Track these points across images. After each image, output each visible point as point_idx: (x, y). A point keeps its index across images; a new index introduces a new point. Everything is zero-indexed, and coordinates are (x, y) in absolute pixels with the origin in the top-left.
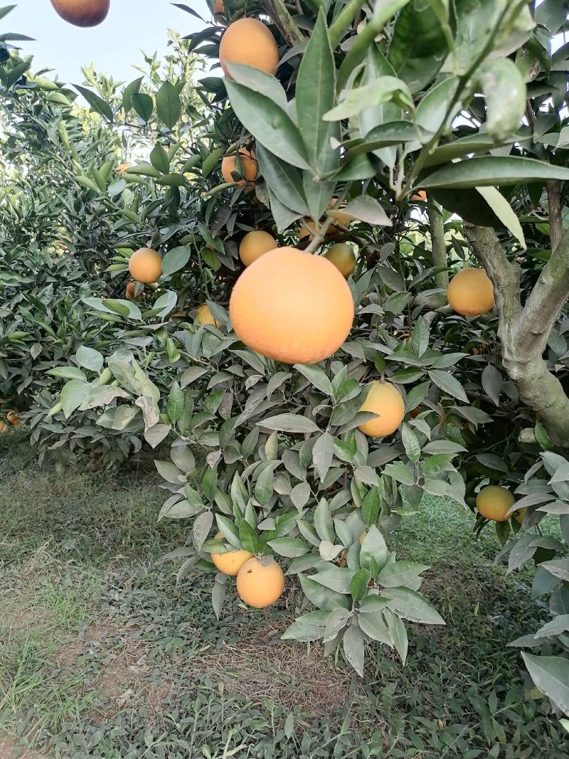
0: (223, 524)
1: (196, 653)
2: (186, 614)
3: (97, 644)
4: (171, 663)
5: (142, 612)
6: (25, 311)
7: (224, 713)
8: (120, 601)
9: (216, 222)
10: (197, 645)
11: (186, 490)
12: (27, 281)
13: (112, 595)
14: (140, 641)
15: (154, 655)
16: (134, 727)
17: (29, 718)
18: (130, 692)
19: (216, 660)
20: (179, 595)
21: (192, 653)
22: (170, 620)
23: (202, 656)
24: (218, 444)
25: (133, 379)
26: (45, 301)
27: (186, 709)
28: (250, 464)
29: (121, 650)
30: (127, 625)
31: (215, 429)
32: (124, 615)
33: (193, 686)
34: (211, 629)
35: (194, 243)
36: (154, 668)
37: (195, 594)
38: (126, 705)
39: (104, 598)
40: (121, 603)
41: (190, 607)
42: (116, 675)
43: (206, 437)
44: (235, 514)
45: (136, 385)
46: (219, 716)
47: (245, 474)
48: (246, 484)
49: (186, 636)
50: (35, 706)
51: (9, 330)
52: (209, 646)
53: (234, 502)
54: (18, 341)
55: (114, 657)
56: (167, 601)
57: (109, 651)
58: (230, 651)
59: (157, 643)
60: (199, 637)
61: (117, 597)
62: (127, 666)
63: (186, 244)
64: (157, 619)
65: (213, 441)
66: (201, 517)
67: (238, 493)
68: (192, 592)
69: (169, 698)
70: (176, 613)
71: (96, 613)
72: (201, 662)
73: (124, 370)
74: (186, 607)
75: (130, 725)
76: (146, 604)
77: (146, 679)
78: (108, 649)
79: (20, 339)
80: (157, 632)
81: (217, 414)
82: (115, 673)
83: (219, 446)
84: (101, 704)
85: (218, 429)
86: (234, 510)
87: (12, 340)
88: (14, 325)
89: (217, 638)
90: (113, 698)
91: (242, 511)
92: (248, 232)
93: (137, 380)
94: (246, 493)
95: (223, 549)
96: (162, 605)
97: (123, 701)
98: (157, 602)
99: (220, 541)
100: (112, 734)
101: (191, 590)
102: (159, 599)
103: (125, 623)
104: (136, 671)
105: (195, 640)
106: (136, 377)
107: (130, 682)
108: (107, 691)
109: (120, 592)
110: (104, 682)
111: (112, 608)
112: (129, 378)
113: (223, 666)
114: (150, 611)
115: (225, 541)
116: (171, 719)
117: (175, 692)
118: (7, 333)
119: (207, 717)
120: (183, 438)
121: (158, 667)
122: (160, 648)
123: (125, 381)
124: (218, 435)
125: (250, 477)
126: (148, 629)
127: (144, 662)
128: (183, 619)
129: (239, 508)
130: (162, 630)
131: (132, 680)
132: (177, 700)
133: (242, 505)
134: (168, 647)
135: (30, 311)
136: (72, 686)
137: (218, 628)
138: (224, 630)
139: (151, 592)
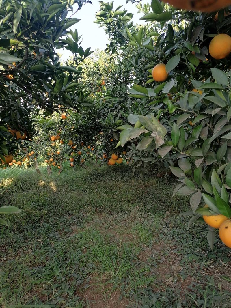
0: (207, 200)
1: (205, 264)
2: (199, 243)
3: (157, 252)
4: (192, 267)
5: (177, 240)
6: (122, 112)
7: (222, 301)
8: (167, 233)
9: (193, 37)
10: (205, 260)
11: (185, 180)
12: (121, 100)
13: (164, 230)
14: (177, 254)
15: (184, 262)
16: (173, 298)
17: (127, 282)
18: (171, 278)
19: (216, 269)
20: (195, 233)
21: (203, 264)
22: (191, 245)
23: (208, 266)
24: (202, 155)
25: (151, 124)
26: (128, 106)
27: (200, 294)
28: (223, 165)
29: (168, 257)
30: (171, 245)
31: (199, 147)
32: (169, 240)
33: (204, 282)
34: (213, 253)
35: (183, 53)
36: (184, 268)
37: (204, 234)
38: (169, 285)
39: (161, 231)
40: (168, 235)
41: (201, 240)
42: (164, 269)
43: (195, 151)
44: (214, 194)
45: (153, 127)
46: (219, 302)
47: (219, 170)
48: (220, 176)
49: (199, 255)
50: (129, 277)
51: (116, 120)
52: (212, 262)
53: (213, 187)
54: (119, 124)
55: (165, 260)
56: (190, 236)
57: (162, 257)
58: (224, 266)
59: (185, 256)
60: (207, 256)
61: (166, 231)
62: (170, 265)
63: (178, 54)
64: (184, 244)
65: (199, 153)
66: (194, 195)
67: (216, 182)
68: (202, 233)
69: (191, 286)
70: (194, 242)
71: (157, 238)
72: (208, 269)
73: (147, 120)
74: (199, 240)
75: (171, 296)
76: (179, 236)
77: (179, 274)
78: (162, 255)
79: (120, 123)
80: (185, 251)
81: (199, 137)
82: (164, 268)
83: (203, 156)
84: (158, 283)
85: (201, 146)
86: (213, 191)
87: (117, 124)
88: (118, 118)
89: (216, 258)
90: (163, 280)
91: (219, 192)
92: (213, 37)
93: (154, 124)
94: (220, 182)
95: (209, 214)
96: (187, 238)
97: (168, 283)
98: (185, 235)
99: (207, 208)
100: (162, 299)
101: (202, 231)
102: (185, 234)
103: (170, 244)
104: (175, 269)
105: (204, 257)
106: (153, 123)
107: (171, 274)
108: (160, 276)
109: (168, 229)
110: (159, 272)
111: (164, 236)
112: (149, 124)
113: (221, 274)
114: (181, 240)
115: (209, 209)
116: (192, 298)
117: (194, 283)
118: (115, 121)
119: (212, 302)
120: (182, 153)
121: (186, 269)
122: (186, 259)
123: (147, 125)
124: (201, 150)
125: (223, 172)
126: (181, 248)
127: (178, 265)
128: (197, 246)
129: (217, 190)
130: (187, 250)
131: (173, 273)
132: (195, 288)
133: (218, 188)
134: (190, 259)
135: (124, 112)
136: (145, 271)
137: (217, 252)
138: (220, 254)
139: (181, 231)
